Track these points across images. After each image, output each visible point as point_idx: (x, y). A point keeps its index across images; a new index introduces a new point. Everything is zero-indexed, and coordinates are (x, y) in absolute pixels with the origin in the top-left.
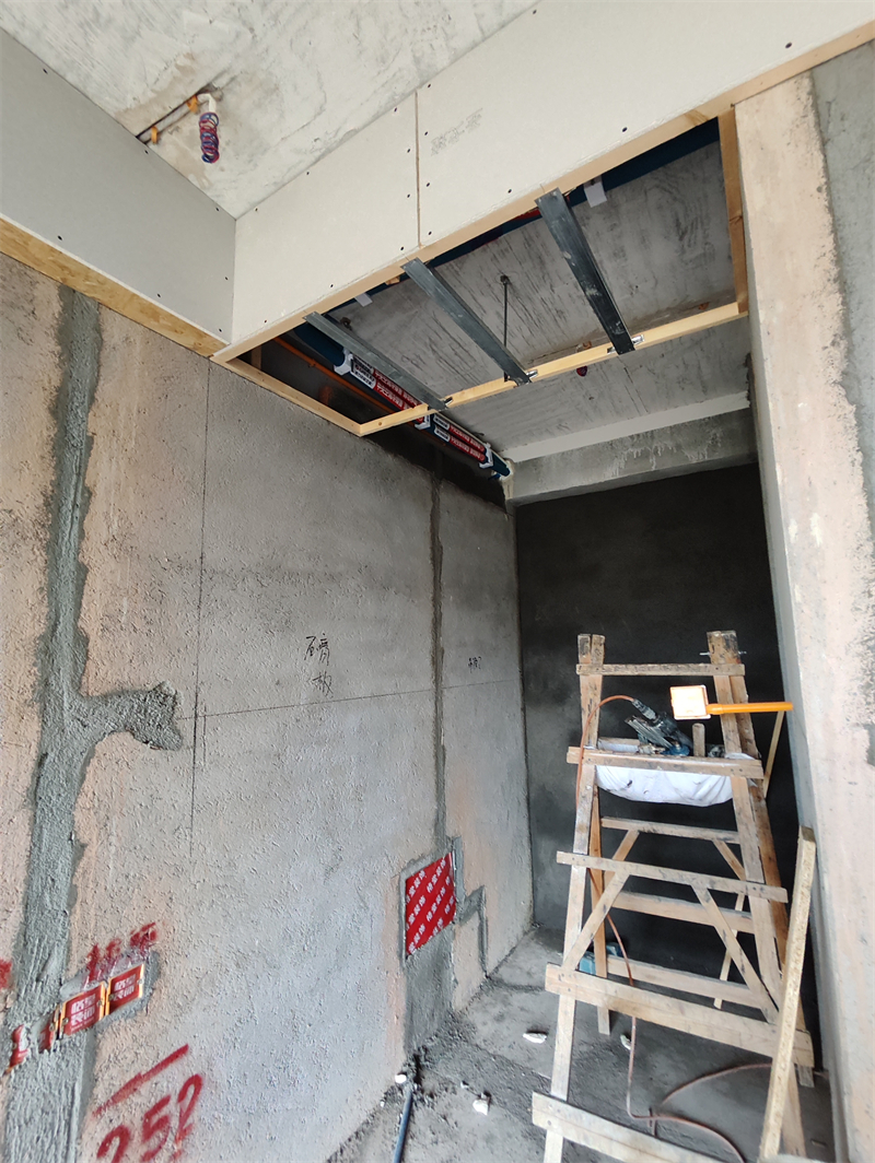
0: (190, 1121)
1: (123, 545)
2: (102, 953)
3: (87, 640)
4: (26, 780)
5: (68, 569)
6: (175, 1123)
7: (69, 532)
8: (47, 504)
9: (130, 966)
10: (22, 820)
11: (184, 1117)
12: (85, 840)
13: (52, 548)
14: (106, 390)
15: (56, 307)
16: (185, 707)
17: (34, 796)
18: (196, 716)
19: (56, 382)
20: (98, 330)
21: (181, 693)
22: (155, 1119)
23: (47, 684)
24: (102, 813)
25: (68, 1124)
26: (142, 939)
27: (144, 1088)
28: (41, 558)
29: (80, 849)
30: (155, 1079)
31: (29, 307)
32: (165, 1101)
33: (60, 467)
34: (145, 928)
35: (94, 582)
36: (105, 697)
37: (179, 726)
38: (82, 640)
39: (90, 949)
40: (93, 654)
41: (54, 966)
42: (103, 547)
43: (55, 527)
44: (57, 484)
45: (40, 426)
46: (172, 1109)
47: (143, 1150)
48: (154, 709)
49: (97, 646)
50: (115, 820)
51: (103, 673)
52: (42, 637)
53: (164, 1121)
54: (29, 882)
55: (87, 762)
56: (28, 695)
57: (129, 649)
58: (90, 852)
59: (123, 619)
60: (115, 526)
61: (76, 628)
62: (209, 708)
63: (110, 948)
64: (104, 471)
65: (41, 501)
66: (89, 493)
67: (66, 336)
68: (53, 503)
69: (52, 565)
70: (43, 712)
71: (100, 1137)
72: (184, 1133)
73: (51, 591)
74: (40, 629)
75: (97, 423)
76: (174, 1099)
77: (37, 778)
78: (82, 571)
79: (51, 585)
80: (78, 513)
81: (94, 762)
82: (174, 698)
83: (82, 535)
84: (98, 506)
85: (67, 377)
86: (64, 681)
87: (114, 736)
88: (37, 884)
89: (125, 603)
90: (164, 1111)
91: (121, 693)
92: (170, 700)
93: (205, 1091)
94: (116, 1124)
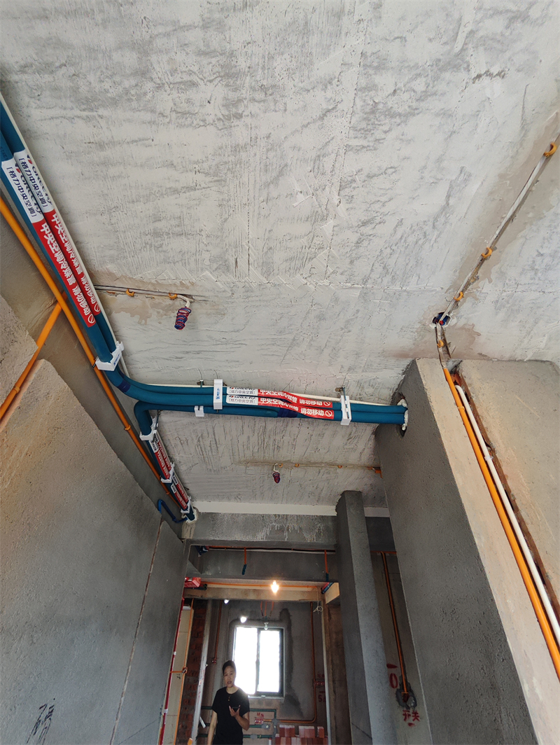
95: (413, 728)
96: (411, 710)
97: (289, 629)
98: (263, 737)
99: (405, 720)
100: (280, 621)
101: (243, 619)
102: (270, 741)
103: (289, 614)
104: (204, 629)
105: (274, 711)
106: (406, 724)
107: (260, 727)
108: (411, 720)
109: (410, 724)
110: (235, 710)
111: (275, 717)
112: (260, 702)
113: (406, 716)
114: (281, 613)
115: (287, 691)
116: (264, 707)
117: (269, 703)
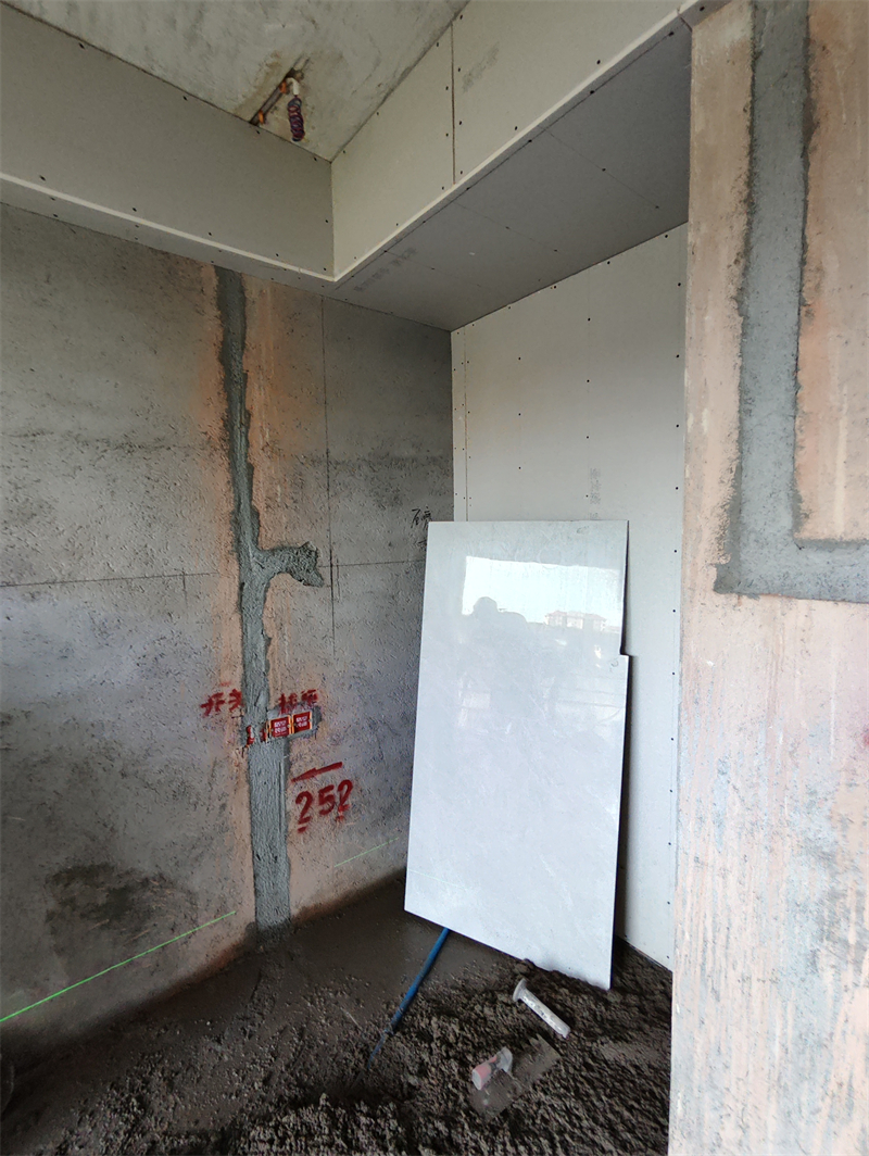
0: (346, 803)
1: (272, 448)
2: (287, 700)
3: (258, 514)
4: (235, 597)
5: (242, 468)
6: (337, 800)
7: (240, 443)
8: (225, 425)
9: (303, 711)
10: (236, 618)
11: (343, 799)
12: (270, 636)
13: (231, 453)
14: (251, 334)
15: (215, 282)
16: (323, 558)
17: (240, 607)
18: (332, 566)
19: (221, 339)
20: (242, 291)
21: (321, 550)
22: (326, 795)
23: (239, 541)
24: (278, 621)
25: (279, 781)
26: (310, 697)
27: (319, 777)
28: (226, 461)
29: (269, 641)
30: (324, 774)
31: (199, 287)
32: (331, 788)
33: (229, 400)
34: (310, 692)
35: (259, 476)
36: (273, 551)
37: (321, 570)
38: (255, 514)
39: (280, 696)
40: (263, 523)
41: (262, 700)
42: (261, 452)
43: (231, 440)
44: (229, 411)
45: (215, 372)
46: (334, 792)
47: (321, 808)
48: (303, 558)
49: (264, 517)
50: (286, 627)
51: (271, 535)
52: (233, 513)
53: (332, 798)
54: (243, 654)
55: (266, 591)
56: (229, 548)
57: (284, 520)
58: (275, 642)
59: (279, 500)
60: (267, 436)
61: (251, 507)
62: (340, 560)
63: (291, 697)
64: (257, 397)
65: (221, 424)
66: (248, 415)
67: (222, 303)
68: (228, 424)
69: (233, 466)
70: (239, 559)
71: (297, 793)
72: (343, 808)
73: (234, 483)
74: (231, 508)
75: (249, 363)
76: (336, 788)
77: (241, 596)
78: (251, 468)
79: (234, 479)
80: (243, 429)
81: (270, 590)
82: (316, 553)
83: (248, 444)
84: (256, 423)
85: (226, 332)
86: (248, 539)
87: (280, 575)
88: (248, 655)
89: (279, 489)
90: (331, 793)
91: (282, 548)
92: (313, 554)
93: (354, 791)
94: (304, 790)
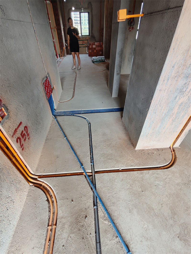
11: (27, 132)
30: (19, 129)
32: (23, 131)
47: (23, 139)
53: (24, 134)
71: (16, 140)
72: (28, 135)
93: (28, 128)
94: (17, 137)
95: (131, 32)
96: (132, 27)
97: (92, 11)
98: (84, 47)
99: (129, 30)
100: (88, 8)
101: (73, 9)
102: (87, 48)
103: (91, 4)
104: (58, 12)
105: (88, 40)
106: (129, 31)
107: (84, 44)
108: (131, 30)
109: (130, 31)
110: (75, 33)
111: (88, 42)
112: (83, 38)
113: (129, 28)
114: (88, 4)
115: (91, 34)
116: (84, 39)
117: (86, 38)
